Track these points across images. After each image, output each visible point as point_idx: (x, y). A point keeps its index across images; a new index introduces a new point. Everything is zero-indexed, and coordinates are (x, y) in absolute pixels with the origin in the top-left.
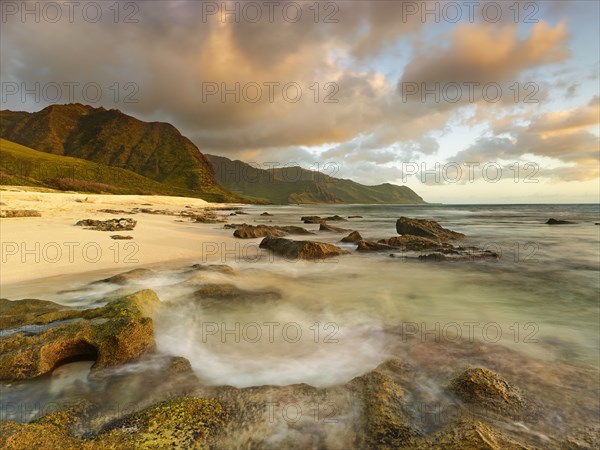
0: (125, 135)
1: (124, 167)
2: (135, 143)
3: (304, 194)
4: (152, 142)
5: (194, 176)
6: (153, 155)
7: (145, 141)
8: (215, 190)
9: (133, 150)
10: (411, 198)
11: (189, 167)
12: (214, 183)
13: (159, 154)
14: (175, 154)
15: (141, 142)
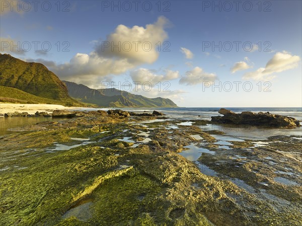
0: (14, 69)
1: (14, 87)
2: (21, 73)
3: (117, 102)
4: (31, 73)
5: (56, 93)
6: (31, 81)
7: (27, 73)
8: (68, 101)
9: (19, 78)
10: (171, 105)
11: (53, 87)
12: (68, 96)
13: (35, 80)
14: (45, 80)
15: (24, 73)
